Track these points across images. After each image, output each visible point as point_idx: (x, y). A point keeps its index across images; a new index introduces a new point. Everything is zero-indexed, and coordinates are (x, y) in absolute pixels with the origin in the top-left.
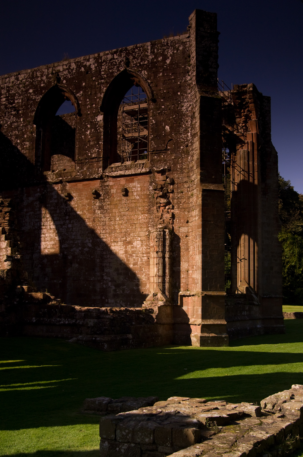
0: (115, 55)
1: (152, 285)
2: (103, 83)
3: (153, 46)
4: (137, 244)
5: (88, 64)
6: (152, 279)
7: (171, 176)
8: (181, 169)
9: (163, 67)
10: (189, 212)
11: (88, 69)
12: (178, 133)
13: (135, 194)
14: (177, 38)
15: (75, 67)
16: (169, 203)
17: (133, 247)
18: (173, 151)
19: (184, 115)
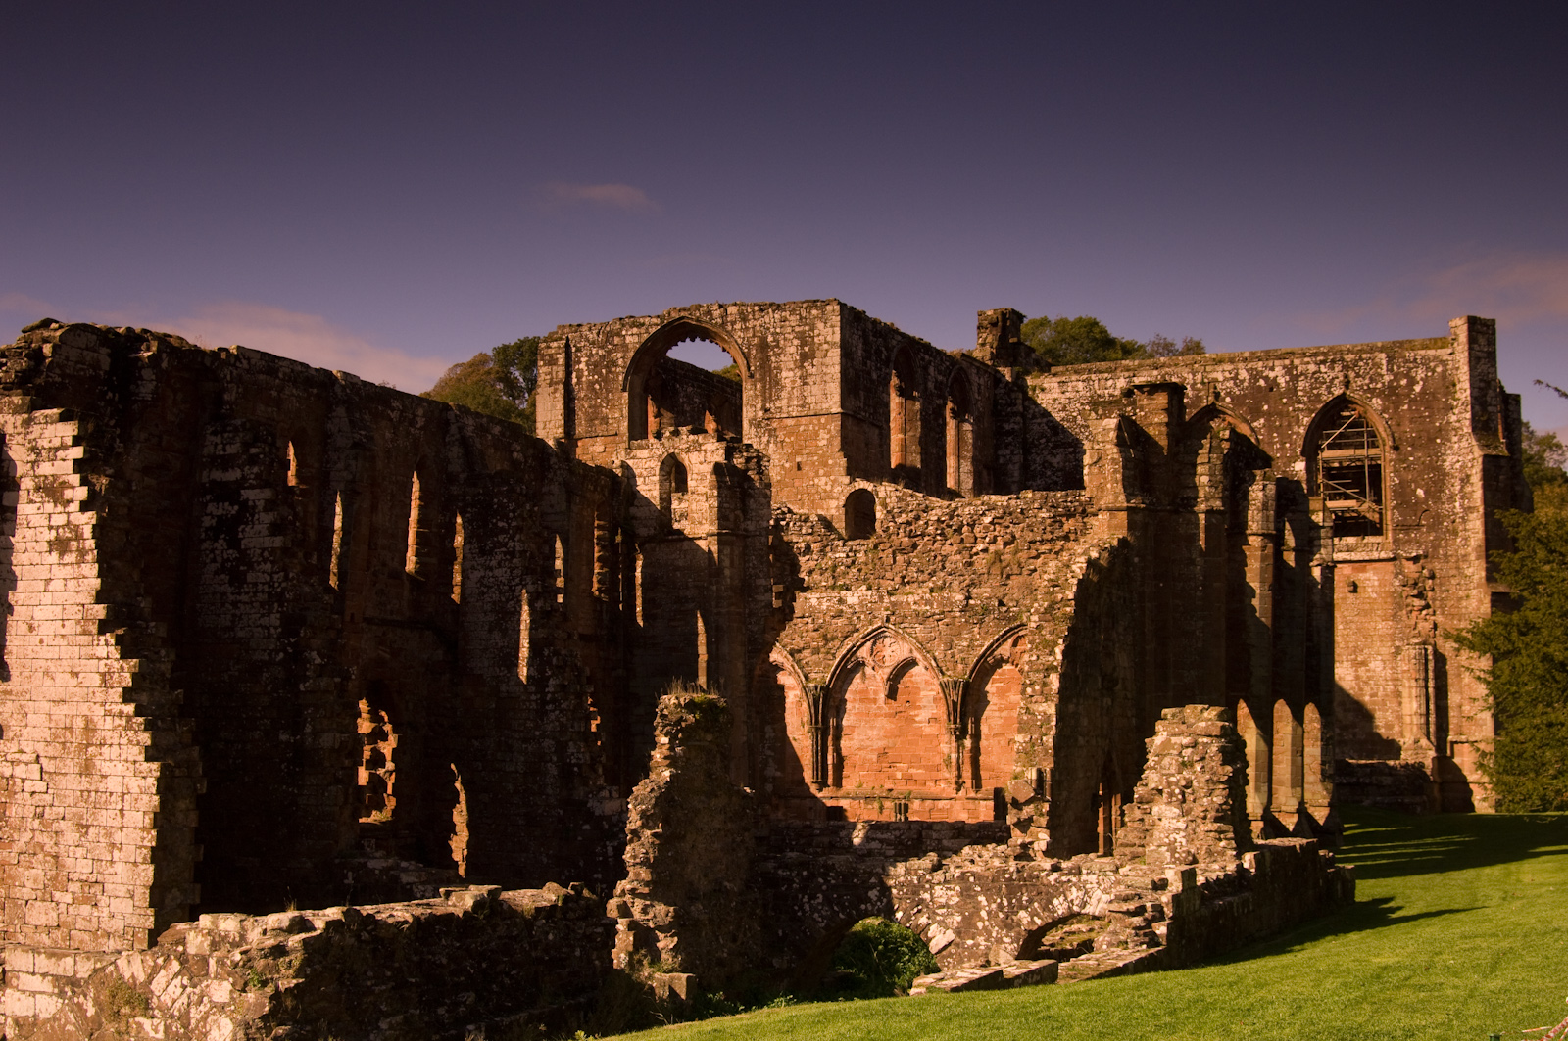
0: (1322, 367)
1: (1409, 727)
2: (1303, 410)
3: (1390, 360)
4: (1376, 665)
5: (1272, 375)
6: (1408, 719)
7: (1429, 566)
8: (1446, 556)
9: (1408, 395)
10: (1460, 620)
11: (1272, 384)
12: (1438, 500)
13: (1370, 590)
14: (1431, 352)
15: (1248, 377)
16: (1427, 607)
17: (1368, 671)
18: (1431, 528)
19: (1448, 474)
